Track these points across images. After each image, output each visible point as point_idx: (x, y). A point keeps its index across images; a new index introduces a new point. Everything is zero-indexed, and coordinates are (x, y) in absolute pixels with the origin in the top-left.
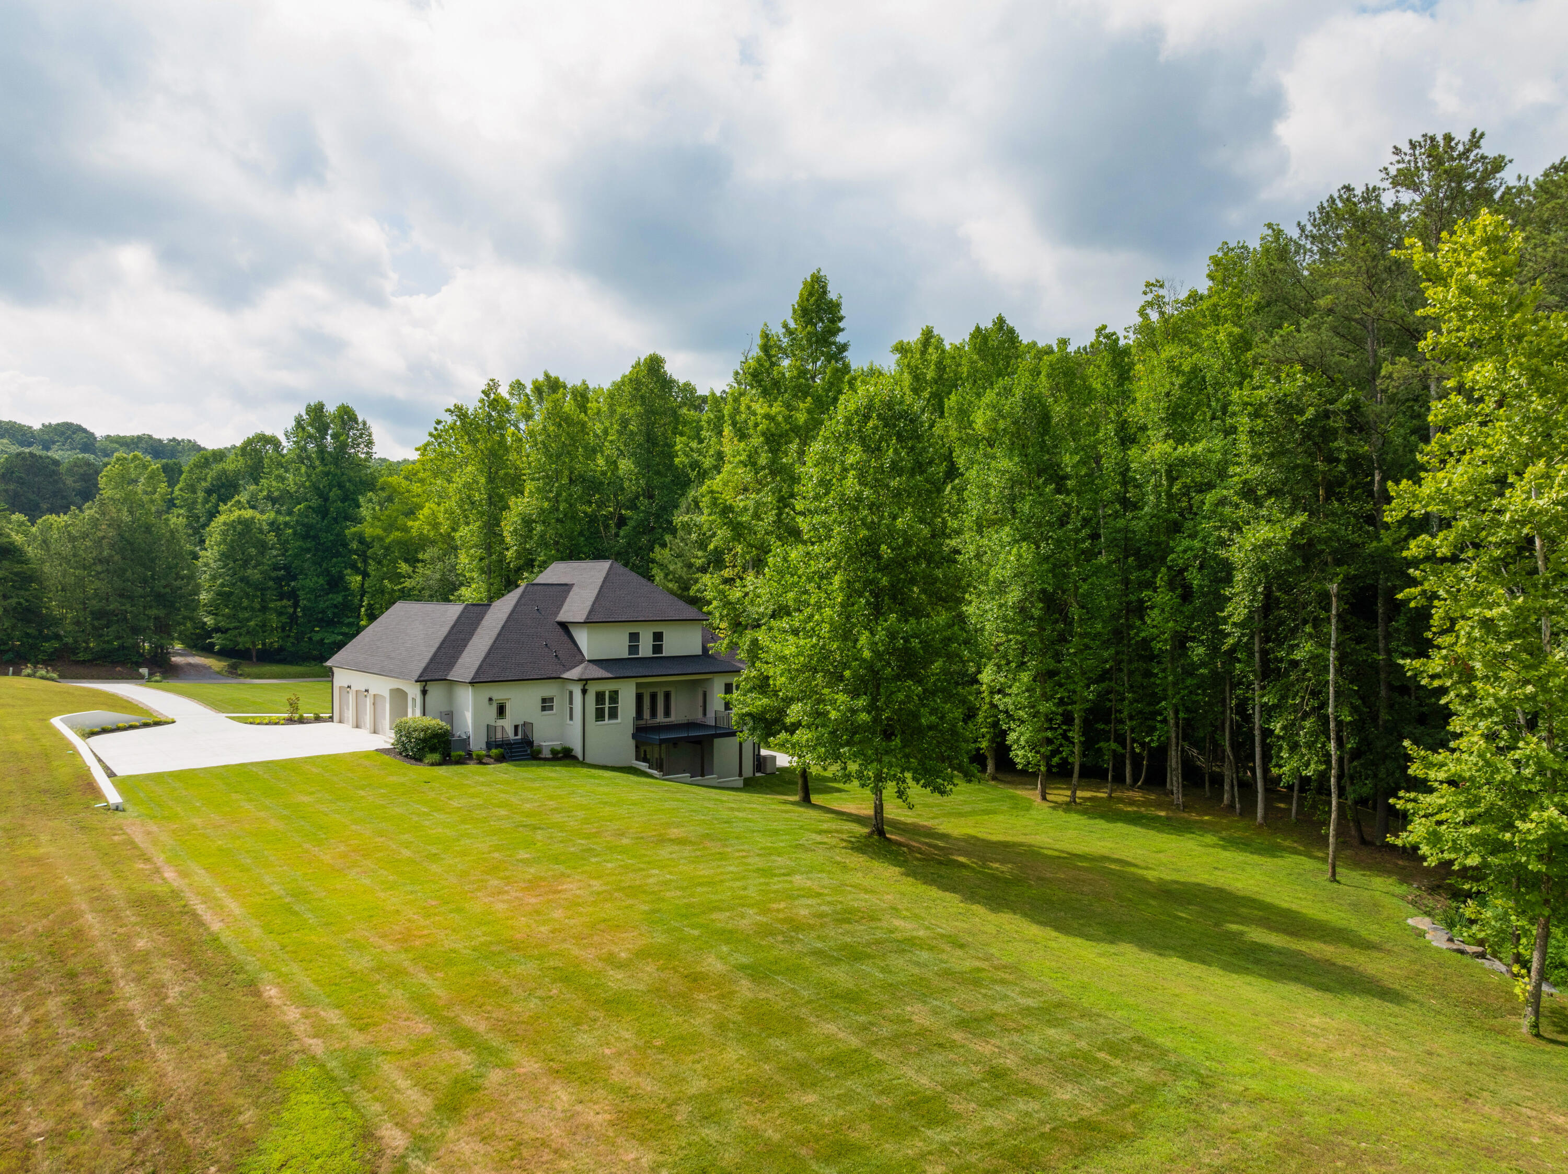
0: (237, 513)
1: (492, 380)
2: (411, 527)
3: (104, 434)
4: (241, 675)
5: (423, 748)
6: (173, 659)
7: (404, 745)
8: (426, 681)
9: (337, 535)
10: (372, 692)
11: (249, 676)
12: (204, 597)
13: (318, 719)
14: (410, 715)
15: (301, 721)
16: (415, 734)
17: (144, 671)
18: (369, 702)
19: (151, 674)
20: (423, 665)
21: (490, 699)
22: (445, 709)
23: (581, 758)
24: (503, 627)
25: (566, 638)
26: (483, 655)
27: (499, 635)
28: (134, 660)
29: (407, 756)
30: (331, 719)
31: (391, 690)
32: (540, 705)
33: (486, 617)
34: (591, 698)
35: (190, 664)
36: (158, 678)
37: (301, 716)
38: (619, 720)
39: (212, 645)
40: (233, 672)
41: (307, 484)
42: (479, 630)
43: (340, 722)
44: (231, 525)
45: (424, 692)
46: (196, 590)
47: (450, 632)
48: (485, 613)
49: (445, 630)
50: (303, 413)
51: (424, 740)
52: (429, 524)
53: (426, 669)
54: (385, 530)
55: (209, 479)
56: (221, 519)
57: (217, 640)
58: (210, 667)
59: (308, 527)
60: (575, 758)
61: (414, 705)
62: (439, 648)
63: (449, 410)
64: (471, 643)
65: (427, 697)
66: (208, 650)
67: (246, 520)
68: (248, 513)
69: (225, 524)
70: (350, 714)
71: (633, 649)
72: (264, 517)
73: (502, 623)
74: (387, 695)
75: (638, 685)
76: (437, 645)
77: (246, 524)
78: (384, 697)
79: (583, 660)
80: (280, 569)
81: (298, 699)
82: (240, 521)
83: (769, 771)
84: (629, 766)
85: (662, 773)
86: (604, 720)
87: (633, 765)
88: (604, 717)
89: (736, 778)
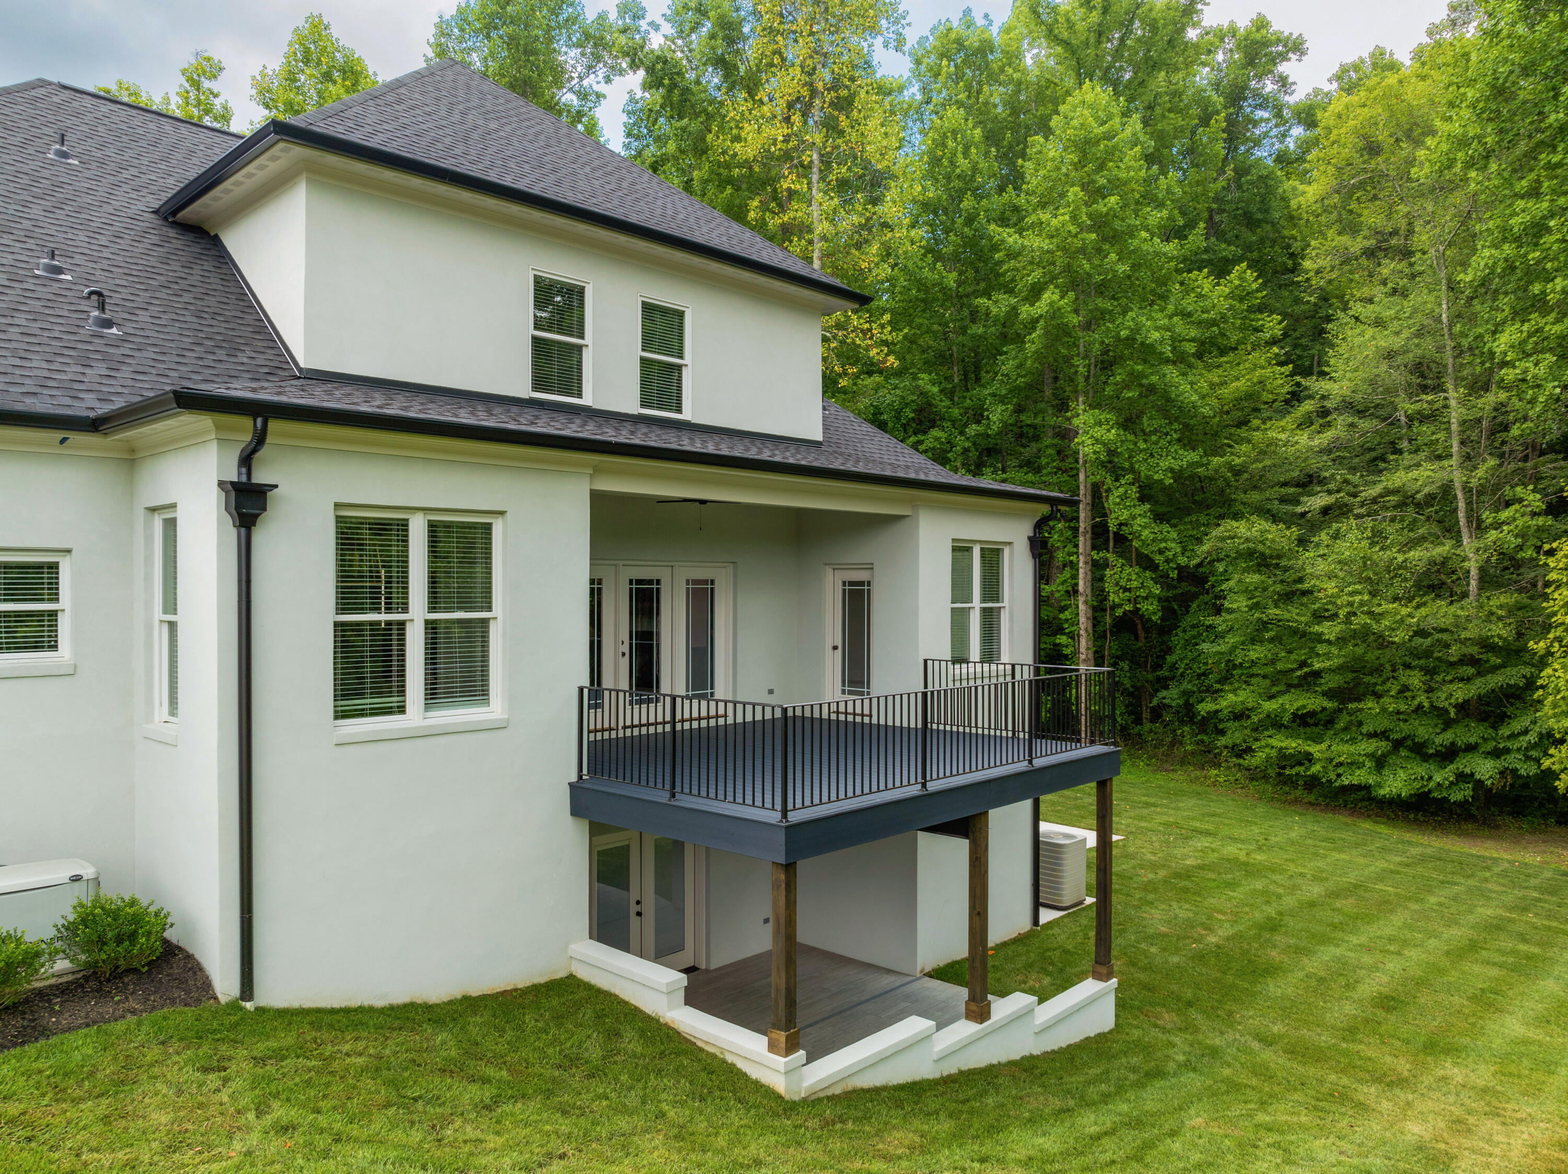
38: (495, 709)
71: (556, 360)
83: (1067, 900)
84: (562, 974)
85: (802, 1053)
86: (402, 710)
87: (584, 974)
88: (402, 692)
89: (1089, 987)
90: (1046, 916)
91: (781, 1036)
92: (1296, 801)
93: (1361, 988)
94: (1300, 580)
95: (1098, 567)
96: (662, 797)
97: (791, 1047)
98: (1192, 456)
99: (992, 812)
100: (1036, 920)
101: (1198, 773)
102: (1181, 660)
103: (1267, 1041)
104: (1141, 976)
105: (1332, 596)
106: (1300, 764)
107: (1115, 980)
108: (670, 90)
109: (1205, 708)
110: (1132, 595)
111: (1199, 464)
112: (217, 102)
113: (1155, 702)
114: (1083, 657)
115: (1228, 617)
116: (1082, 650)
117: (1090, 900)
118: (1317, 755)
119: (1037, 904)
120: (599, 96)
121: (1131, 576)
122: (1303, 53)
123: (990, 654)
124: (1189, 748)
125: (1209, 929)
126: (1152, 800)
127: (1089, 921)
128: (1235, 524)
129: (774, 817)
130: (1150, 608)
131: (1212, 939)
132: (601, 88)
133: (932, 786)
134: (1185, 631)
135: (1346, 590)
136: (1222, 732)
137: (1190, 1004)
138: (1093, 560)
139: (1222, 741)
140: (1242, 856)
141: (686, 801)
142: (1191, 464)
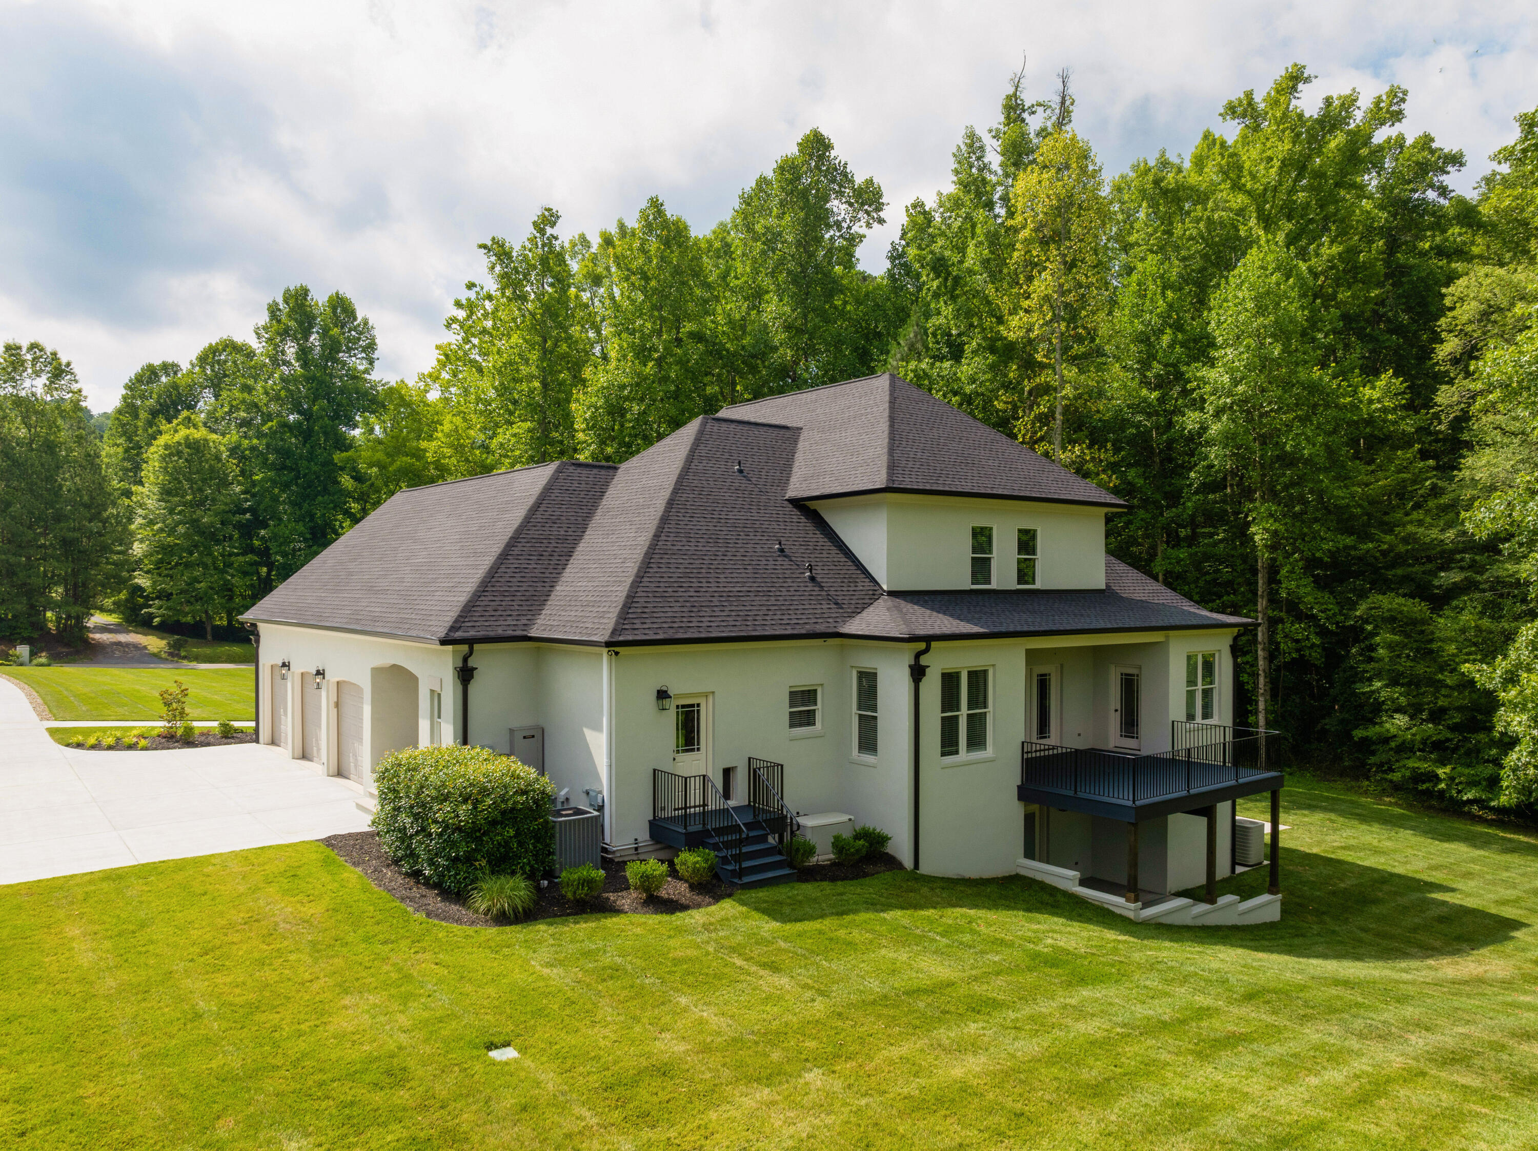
0: (183, 432)
1: (549, 210)
2: (425, 450)
3: (101, 412)
4: (184, 658)
5: (469, 859)
6: (91, 635)
7: (404, 837)
8: (471, 642)
9: (324, 465)
10: (332, 677)
11: (198, 659)
12: (138, 549)
13: (229, 735)
14: (424, 742)
15: (188, 740)
16: (443, 811)
17: (23, 650)
18: (325, 699)
19: (33, 654)
20: (462, 598)
21: (662, 695)
22: (522, 721)
23: (908, 863)
24: (670, 503)
25: (820, 538)
26: (631, 569)
27: (664, 520)
28: (25, 634)
29: (416, 874)
30: (254, 737)
31: (378, 673)
32: (784, 710)
33: (611, 492)
34: (932, 687)
35: (119, 644)
36: (43, 660)
37: (189, 730)
38: (989, 752)
39: (151, 616)
40: (175, 655)
41: (283, 393)
42: (599, 518)
43: (273, 742)
44: (173, 451)
45: (465, 674)
46: (126, 539)
47: (528, 520)
48: (607, 484)
49: (517, 516)
50: (280, 300)
51: (473, 833)
52: (451, 446)
53: (468, 609)
54: (388, 455)
55: (155, 396)
56: (162, 440)
57: (157, 611)
58: (145, 648)
59: (285, 453)
60: (892, 863)
61: (437, 713)
62: (504, 556)
63: (484, 247)
64: (582, 547)
65: (474, 688)
66: (145, 625)
67: (197, 442)
68: (199, 434)
69: (167, 447)
70: (289, 726)
71: (981, 567)
72: (225, 441)
73: (666, 494)
74: (365, 682)
75: (1032, 656)
76: (496, 549)
77: (196, 448)
78: (358, 689)
79: (874, 592)
80: (244, 511)
81: (185, 693)
82: (190, 443)
83: (1252, 861)
84: (1013, 873)
85: (1139, 904)
86: (957, 752)
87: (1023, 872)
88: (957, 744)
89: (1265, 898)
90: (1239, 869)
91: (1132, 895)
92: (1431, 807)
93: (1428, 913)
94: (1431, 641)
95: (1273, 622)
96: (1071, 793)
97: (1136, 900)
98: (1349, 541)
99: (1219, 805)
100: (1233, 870)
101: (1353, 783)
102: (1342, 694)
103: (1363, 930)
104: (1297, 900)
105: (1453, 655)
106: (1430, 781)
107: (1280, 895)
108: (946, 279)
109: (1358, 734)
110: (1298, 645)
111: (1354, 548)
112: (557, 243)
113: (1319, 727)
114: (1261, 691)
115: (1376, 665)
116: (1261, 686)
117: (1266, 862)
118: (1443, 776)
119: (1234, 863)
120: (862, 237)
121: (1298, 629)
122: (1462, 165)
123: (1206, 715)
124: (1346, 764)
125: (1341, 880)
126: (1314, 803)
127: (1266, 873)
128: (1380, 597)
129: (1130, 803)
130: (1316, 656)
131: (1342, 885)
132: (863, 230)
133: (1192, 792)
134: (1345, 671)
135: (1464, 651)
136: (1373, 753)
137: (1323, 913)
138: (1269, 617)
139: (1373, 760)
140: (1375, 843)
141: (1081, 795)
142: (1346, 547)
